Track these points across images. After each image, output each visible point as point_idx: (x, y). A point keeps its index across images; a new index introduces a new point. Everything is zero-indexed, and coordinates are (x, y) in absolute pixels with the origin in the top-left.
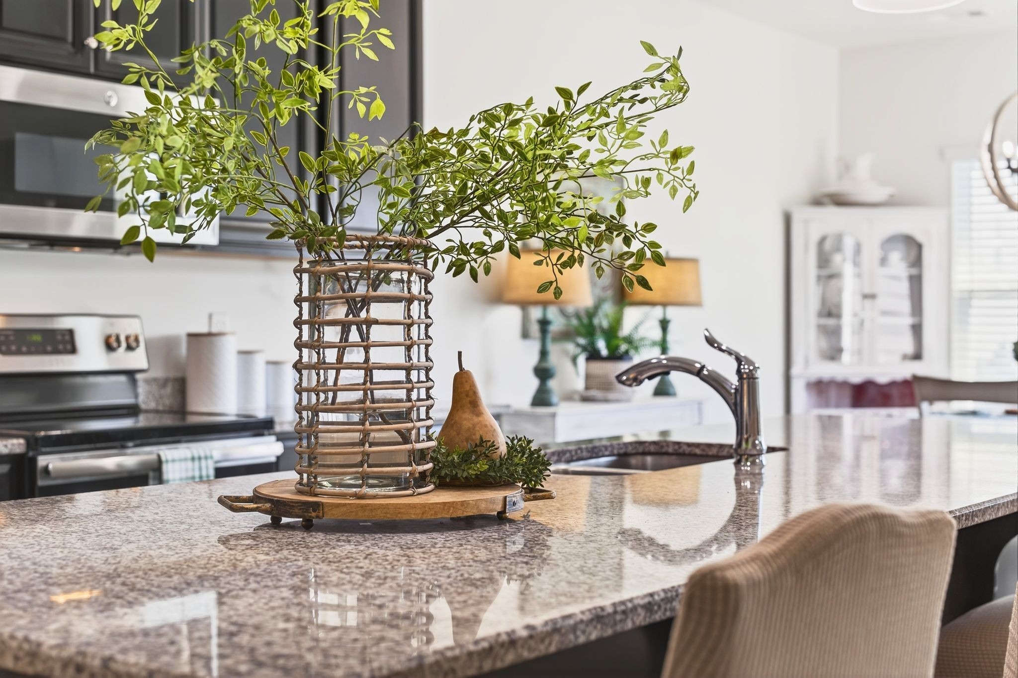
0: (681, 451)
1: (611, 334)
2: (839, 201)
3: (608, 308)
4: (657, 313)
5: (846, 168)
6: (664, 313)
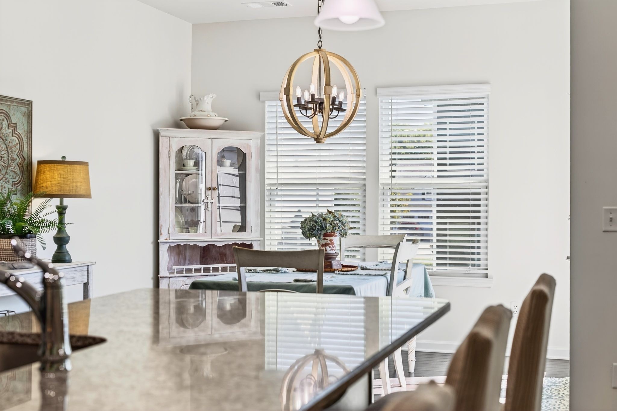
0: (14, 340)
1: (18, 217)
2: (192, 125)
3: (16, 199)
4: (56, 201)
5: (197, 102)
6: (61, 202)
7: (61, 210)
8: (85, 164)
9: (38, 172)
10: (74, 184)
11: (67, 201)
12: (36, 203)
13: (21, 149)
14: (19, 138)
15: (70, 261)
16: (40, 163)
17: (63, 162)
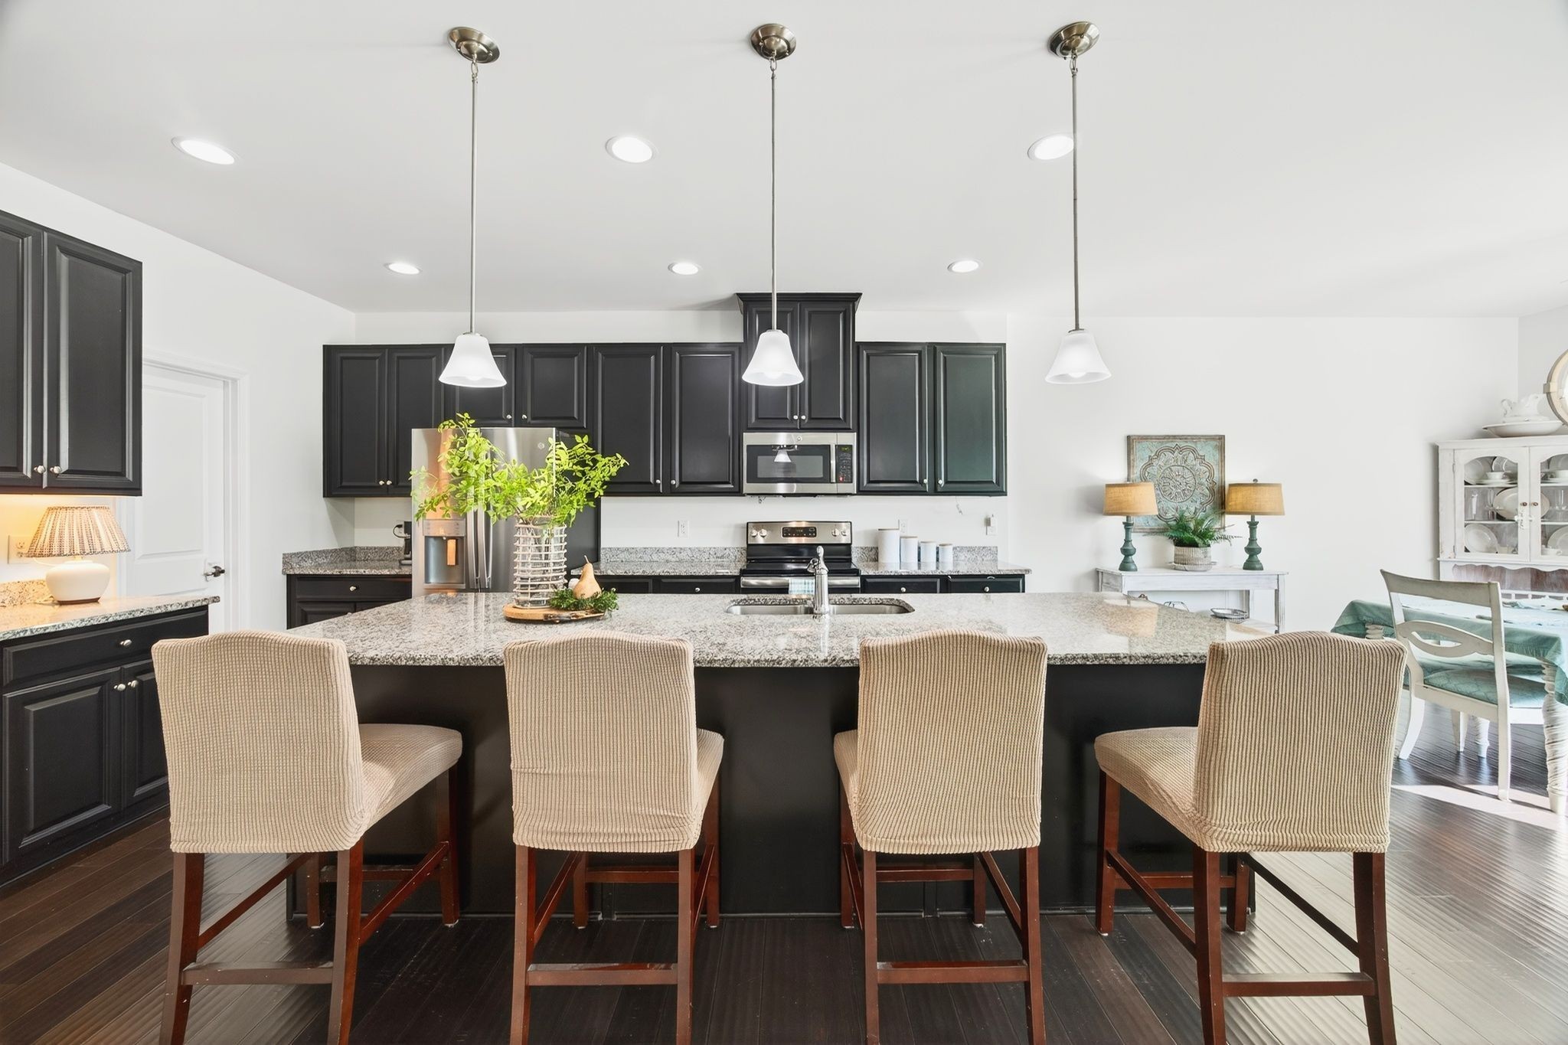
4: (1247, 518)
5: (1511, 407)
6: (1253, 518)
7: (1253, 525)
8: (1278, 486)
9: (1229, 493)
10: (1257, 503)
11: (1257, 518)
12: (1229, 519)
13: (1211, 475)
14: (1208, 466)
15: (1261, 569)
16: (1230, 485)
17: (1255, 484)
